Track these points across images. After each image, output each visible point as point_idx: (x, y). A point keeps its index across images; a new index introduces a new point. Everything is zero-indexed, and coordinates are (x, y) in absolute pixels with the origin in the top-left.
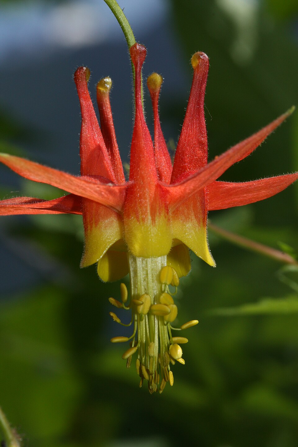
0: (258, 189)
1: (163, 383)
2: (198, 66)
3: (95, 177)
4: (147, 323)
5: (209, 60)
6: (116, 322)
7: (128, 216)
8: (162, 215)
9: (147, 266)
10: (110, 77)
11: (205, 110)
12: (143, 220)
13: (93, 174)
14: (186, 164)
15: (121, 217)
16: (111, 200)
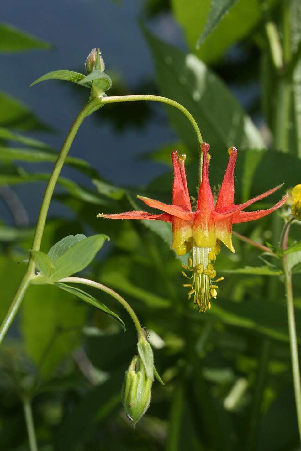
0: (256, 215)
1: (206, 308)
2: (232, 154)
3: (179, 206)
4: (200, 279)
5: (237, 151)
6: (184, 276)
7: (196, 226)
8: (213, 227)
9: (202, 251)
10: (185, 154)
11: (234, 176)
12: (204, 229)
13: (179, 204)
14: (224, 202)
15: (192, 227)
16: (189, 219)
